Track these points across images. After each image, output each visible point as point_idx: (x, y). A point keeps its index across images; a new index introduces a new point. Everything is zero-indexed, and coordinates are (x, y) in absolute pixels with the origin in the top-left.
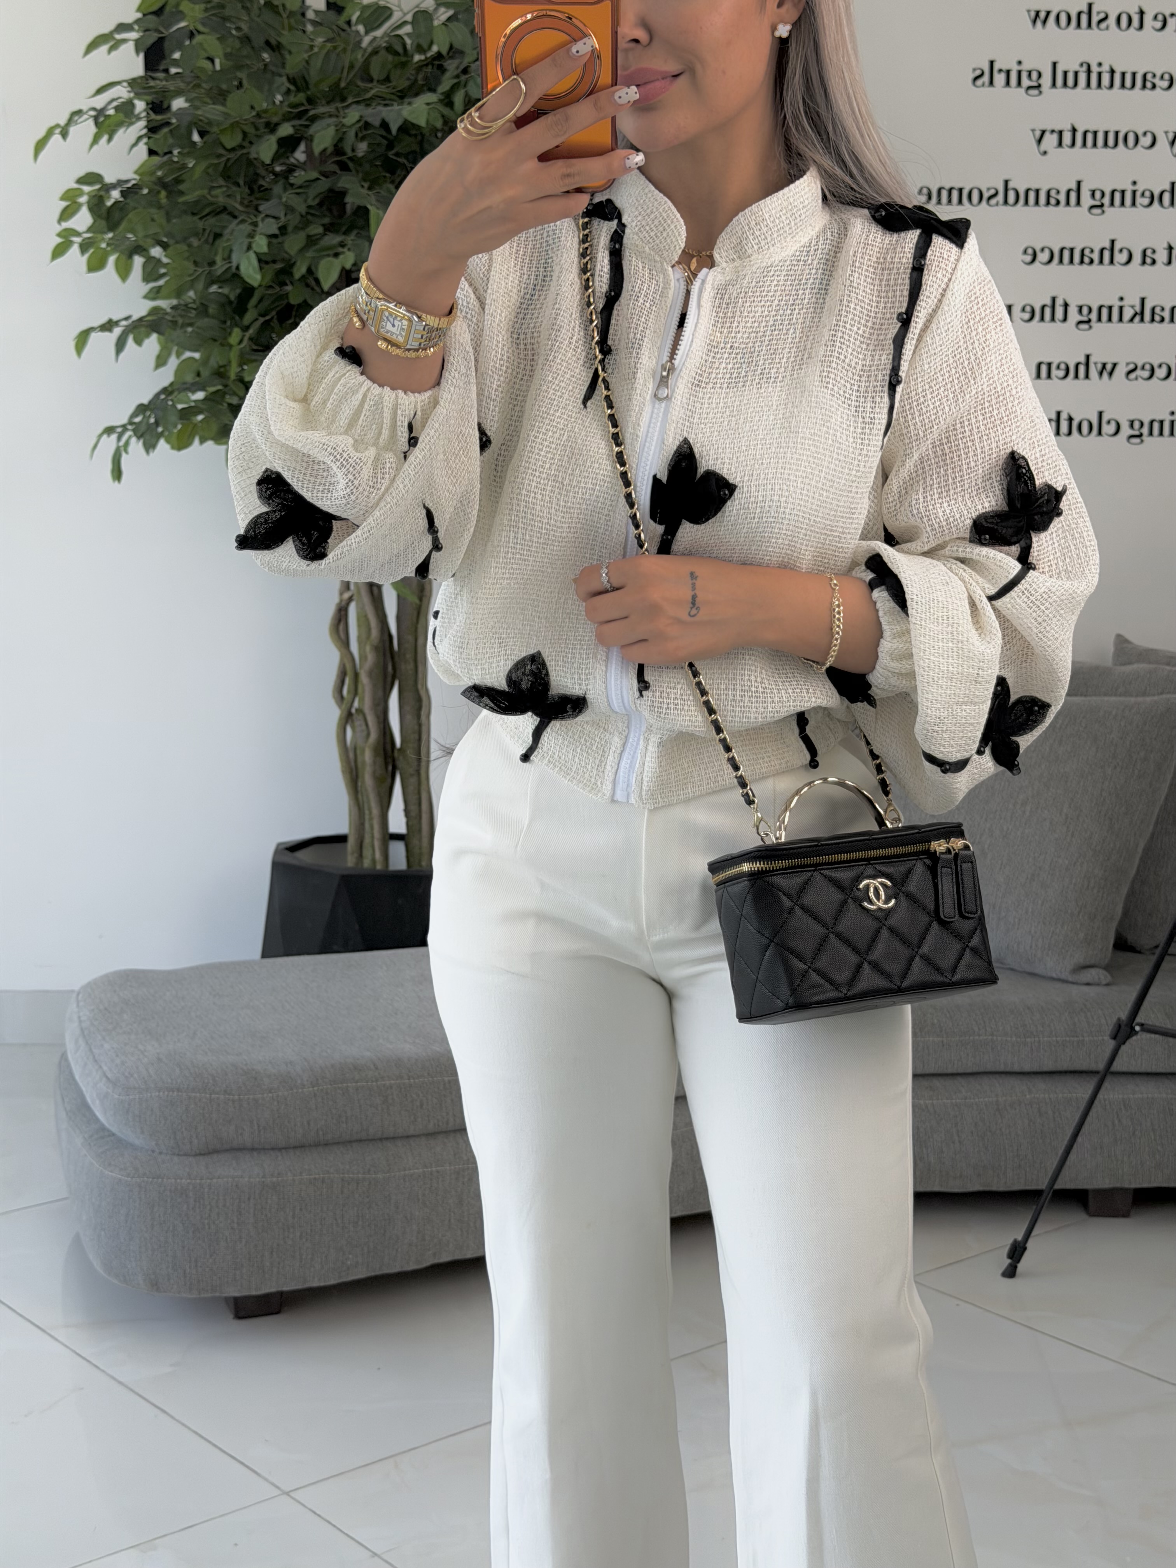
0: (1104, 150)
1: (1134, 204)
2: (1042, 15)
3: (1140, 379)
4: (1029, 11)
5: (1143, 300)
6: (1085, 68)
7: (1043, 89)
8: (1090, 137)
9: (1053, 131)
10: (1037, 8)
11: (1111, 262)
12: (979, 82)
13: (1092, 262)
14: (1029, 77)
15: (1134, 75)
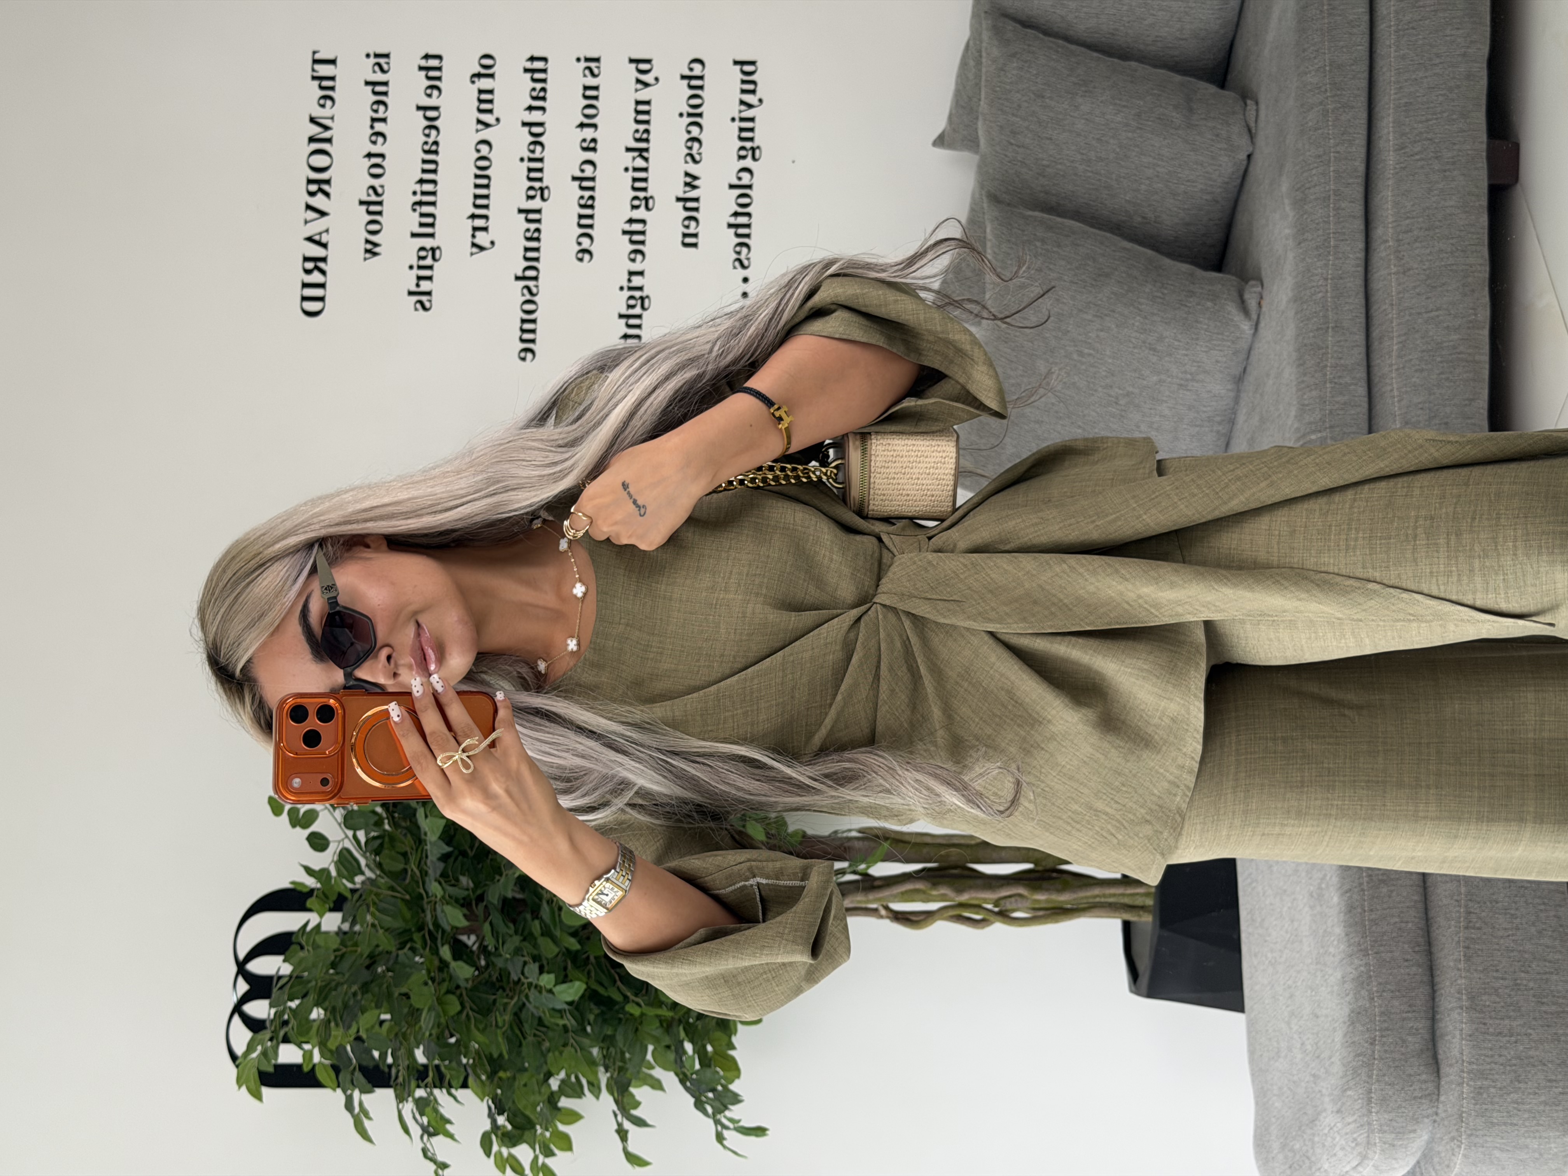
0: (492, 187)
1: (541, 160)
2: (369, 247)
3: (700, 151)
4: (365, 259)
5: (628, 150)
6: (417, 207)
7: (435, 245)
8: (480, 202)
9: (473, 236)
10: (363, 251)
11: (593, 179)
12: (427, 305)
13: (592, 198)
14: (424, 258)
15: (424, 162)
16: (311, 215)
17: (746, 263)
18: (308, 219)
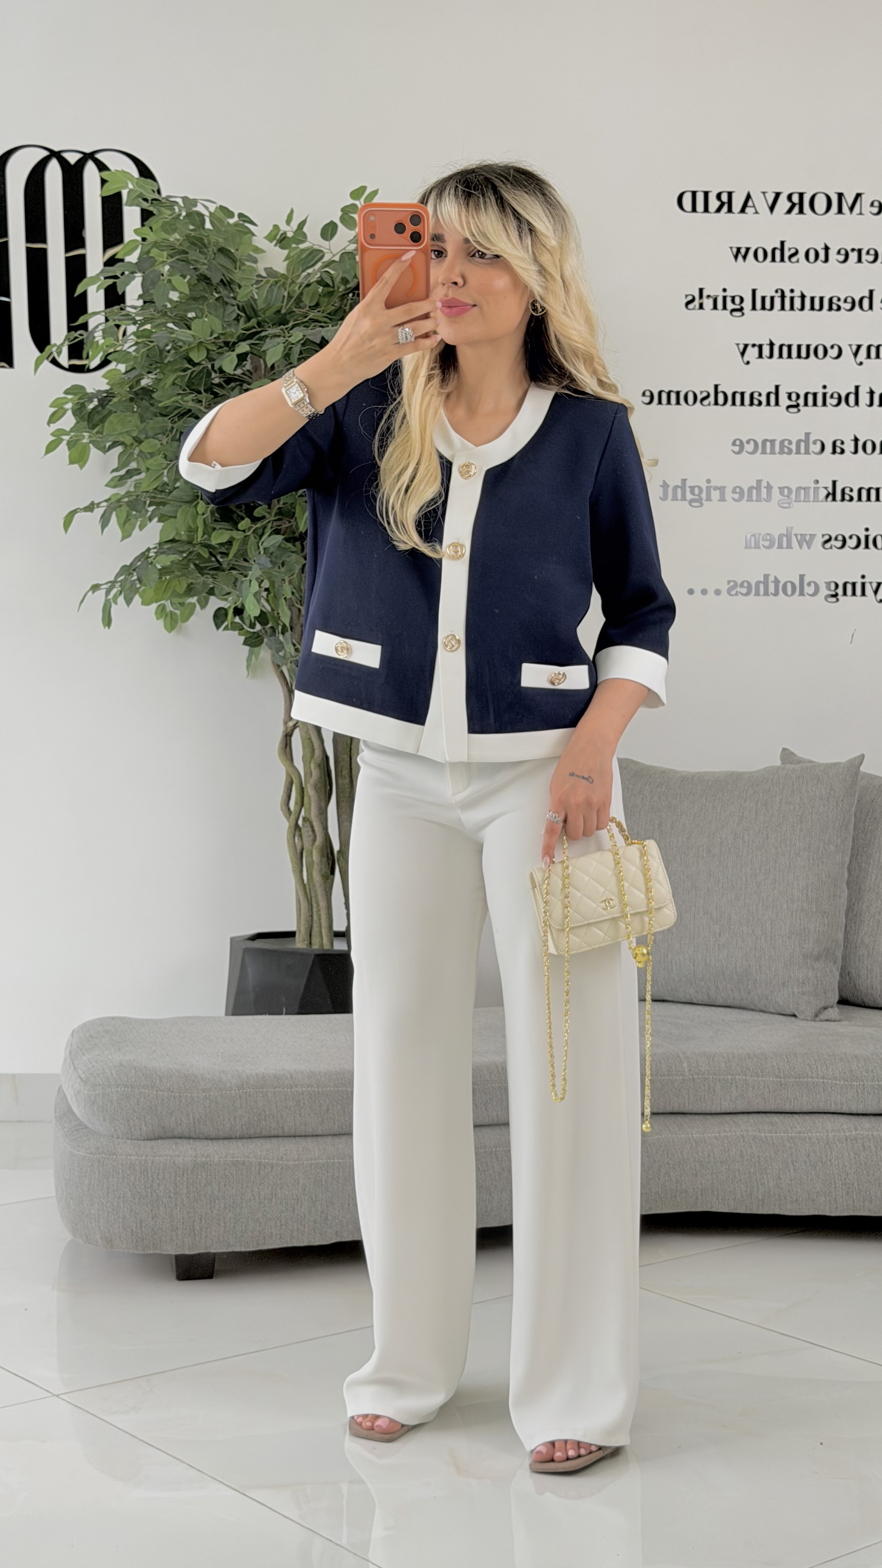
0: (798, 360)
1: (824, 404)
2: (743, 251)
3: (833, 547)
4: (731, 248)
5: (834, 483)
6: (779, 294)
7: (744, 311)
8: (785, 350)
9: (754, 345)
10: (739, 246)
11: (807, 452)
12: (691, 306)
13: (790, 452)
14: (733, 301)
15: (821, 299)
16: (771, 198)
17: (733, 592)
18: (767, 195)
